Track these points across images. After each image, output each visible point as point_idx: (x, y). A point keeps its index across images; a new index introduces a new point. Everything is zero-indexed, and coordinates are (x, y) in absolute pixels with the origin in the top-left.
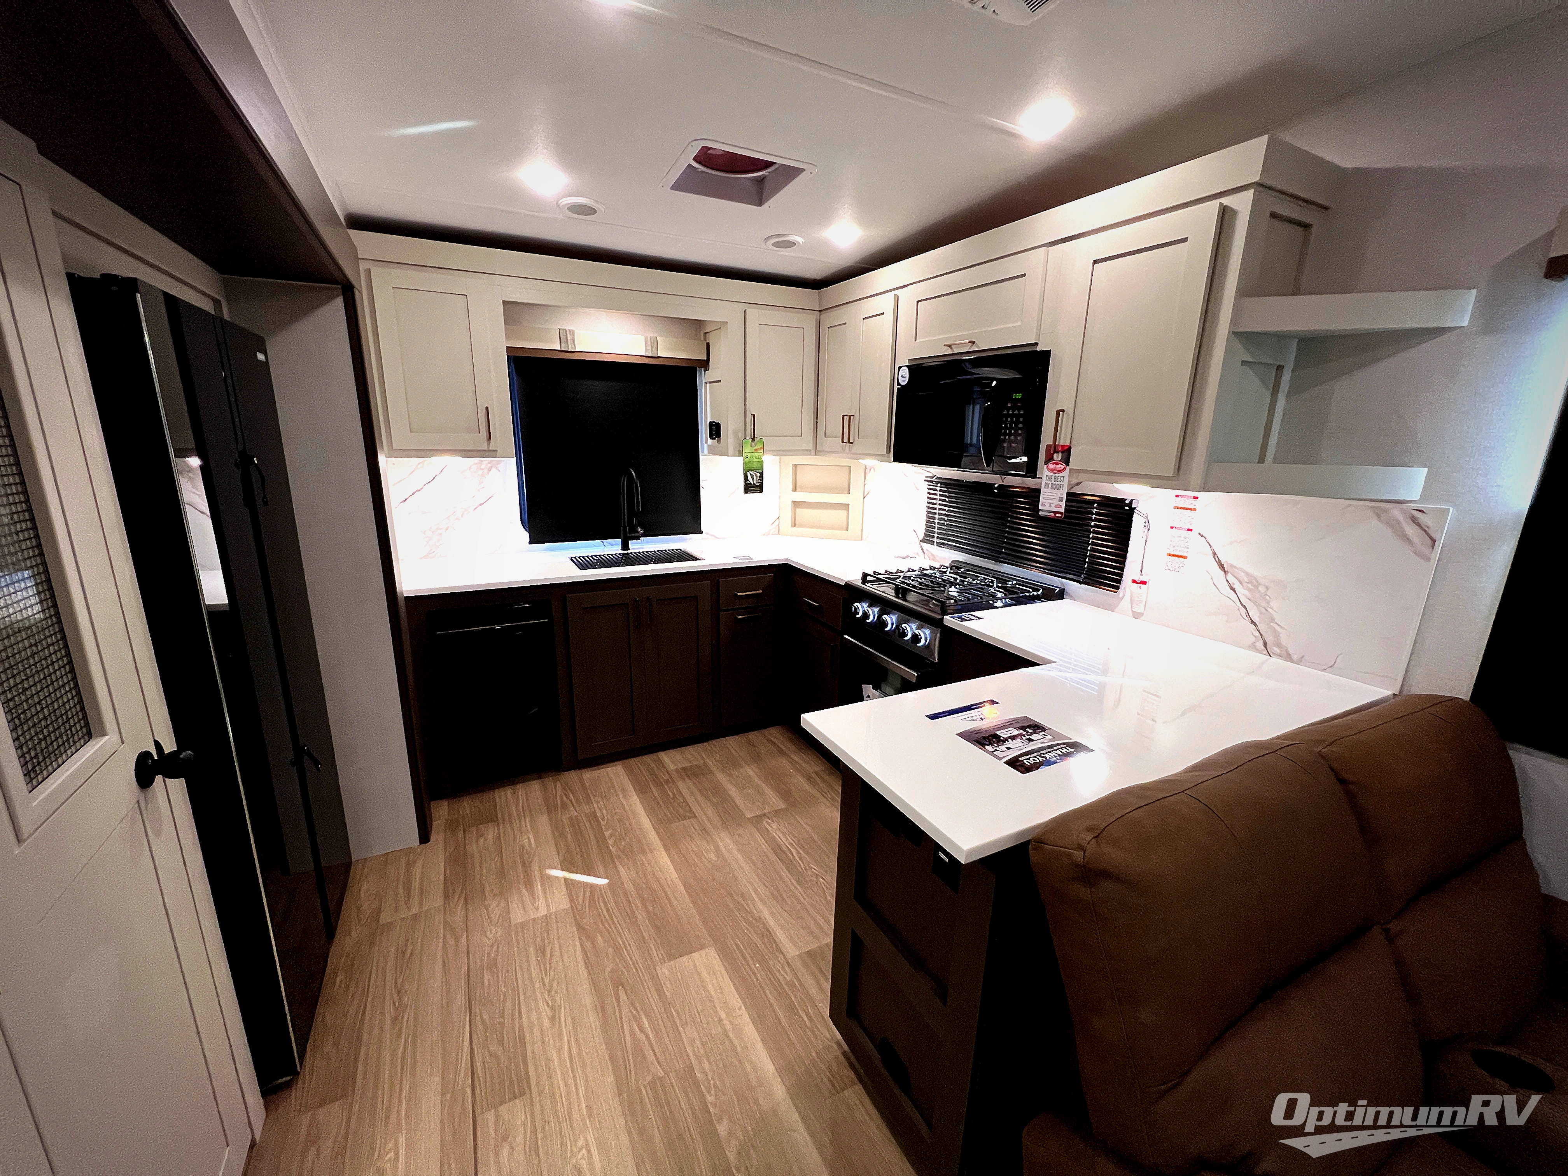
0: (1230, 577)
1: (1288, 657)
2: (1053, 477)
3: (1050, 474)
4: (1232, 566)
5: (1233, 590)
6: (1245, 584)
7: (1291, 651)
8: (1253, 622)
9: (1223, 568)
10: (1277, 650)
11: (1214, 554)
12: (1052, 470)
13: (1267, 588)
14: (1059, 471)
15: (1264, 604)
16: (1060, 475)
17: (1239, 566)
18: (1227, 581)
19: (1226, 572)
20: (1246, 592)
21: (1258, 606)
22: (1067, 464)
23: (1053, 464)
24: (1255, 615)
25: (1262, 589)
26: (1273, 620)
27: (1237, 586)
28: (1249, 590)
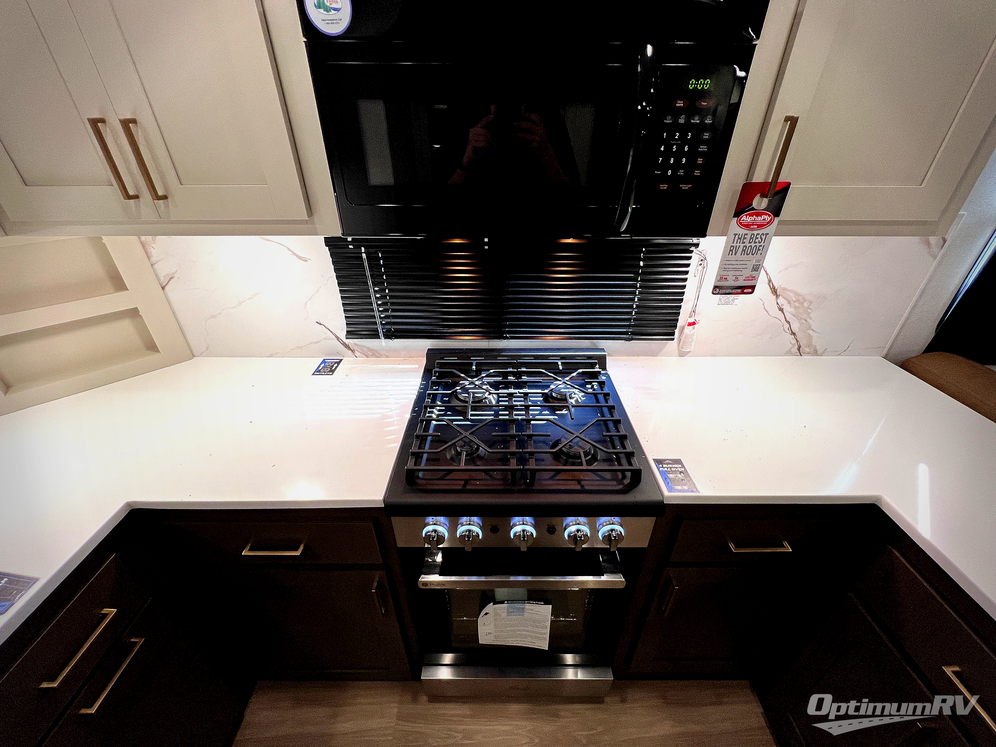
0: (781, 301)
1: (816, 353)
2: (748, 237)
3: (742, 231)
4: (784, 289)
5: (781, 310)
6: (792, 303)
7: (818, 347)
8: (793, 334)
9: (776, 292)
10: (807, 350)
11: (770, 281)
12: (747, 226)
13: (811, 303)
14: (760, 226)
15: (805, 316)
16: (760, 232)
17: (790, 288)
18: (778, 304)
19: (777, 296)
20: (792, 310)
21: (799, 319)
22: (777, 213)
23: (751, 215)
24: (795, 327)
25: (806, 305)
26: (810, 328)
27: (786, 308)
28: (796, 307)
